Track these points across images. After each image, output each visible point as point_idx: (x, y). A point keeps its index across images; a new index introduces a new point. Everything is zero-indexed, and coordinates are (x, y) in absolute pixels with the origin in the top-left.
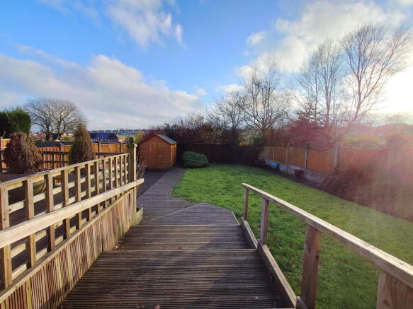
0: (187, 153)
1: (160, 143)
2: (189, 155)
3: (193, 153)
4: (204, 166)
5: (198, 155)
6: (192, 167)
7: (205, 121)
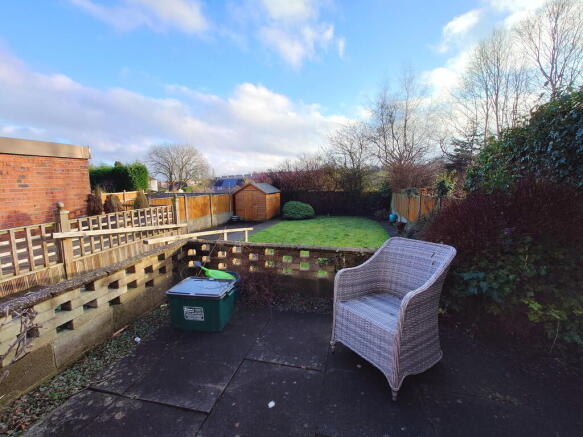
1: (255, 193)
2: (291, 205)
3: (296, 203)
4: (307, 218)
5: (301, 205)
6: (290, 219)
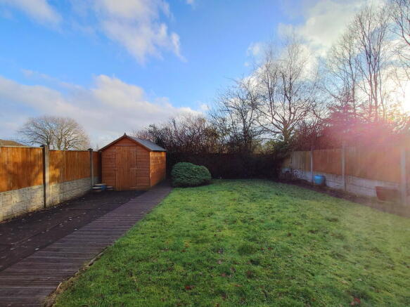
0: (180, 164)
1: (133, 150)
2: (182, 167)
3: (187, 164)
5: (194, 167)
6: (184, 186)
7: (207, 124)
